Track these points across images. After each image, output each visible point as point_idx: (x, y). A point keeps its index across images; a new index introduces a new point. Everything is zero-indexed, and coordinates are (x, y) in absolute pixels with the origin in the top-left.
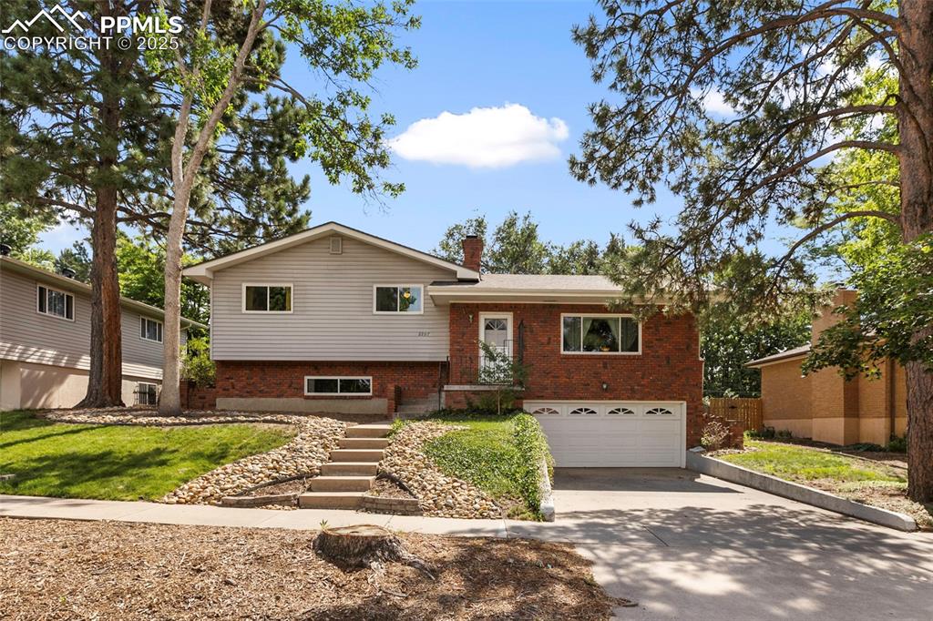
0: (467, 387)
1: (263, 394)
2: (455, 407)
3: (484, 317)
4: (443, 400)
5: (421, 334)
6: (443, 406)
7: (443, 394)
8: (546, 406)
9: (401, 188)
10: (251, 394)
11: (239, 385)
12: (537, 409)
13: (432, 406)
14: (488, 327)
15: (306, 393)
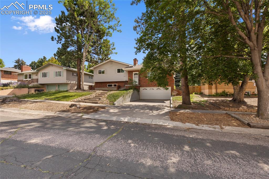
0: (129, 85)
1: (101, 87)
2: (127, 89)
3: (134, 73)
4: (125, 88)
5: (124, 76)
6: (125, 89)
7: (125, 87)
8: (145, 88)
9: (117, 53)
10: (100, 87)
11: (98, 86)
12: (143, 89)
13: (123, 89)
14: (135, 75)
15: (108, 87)
